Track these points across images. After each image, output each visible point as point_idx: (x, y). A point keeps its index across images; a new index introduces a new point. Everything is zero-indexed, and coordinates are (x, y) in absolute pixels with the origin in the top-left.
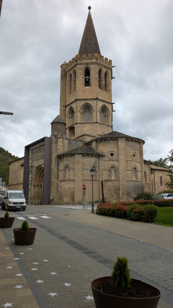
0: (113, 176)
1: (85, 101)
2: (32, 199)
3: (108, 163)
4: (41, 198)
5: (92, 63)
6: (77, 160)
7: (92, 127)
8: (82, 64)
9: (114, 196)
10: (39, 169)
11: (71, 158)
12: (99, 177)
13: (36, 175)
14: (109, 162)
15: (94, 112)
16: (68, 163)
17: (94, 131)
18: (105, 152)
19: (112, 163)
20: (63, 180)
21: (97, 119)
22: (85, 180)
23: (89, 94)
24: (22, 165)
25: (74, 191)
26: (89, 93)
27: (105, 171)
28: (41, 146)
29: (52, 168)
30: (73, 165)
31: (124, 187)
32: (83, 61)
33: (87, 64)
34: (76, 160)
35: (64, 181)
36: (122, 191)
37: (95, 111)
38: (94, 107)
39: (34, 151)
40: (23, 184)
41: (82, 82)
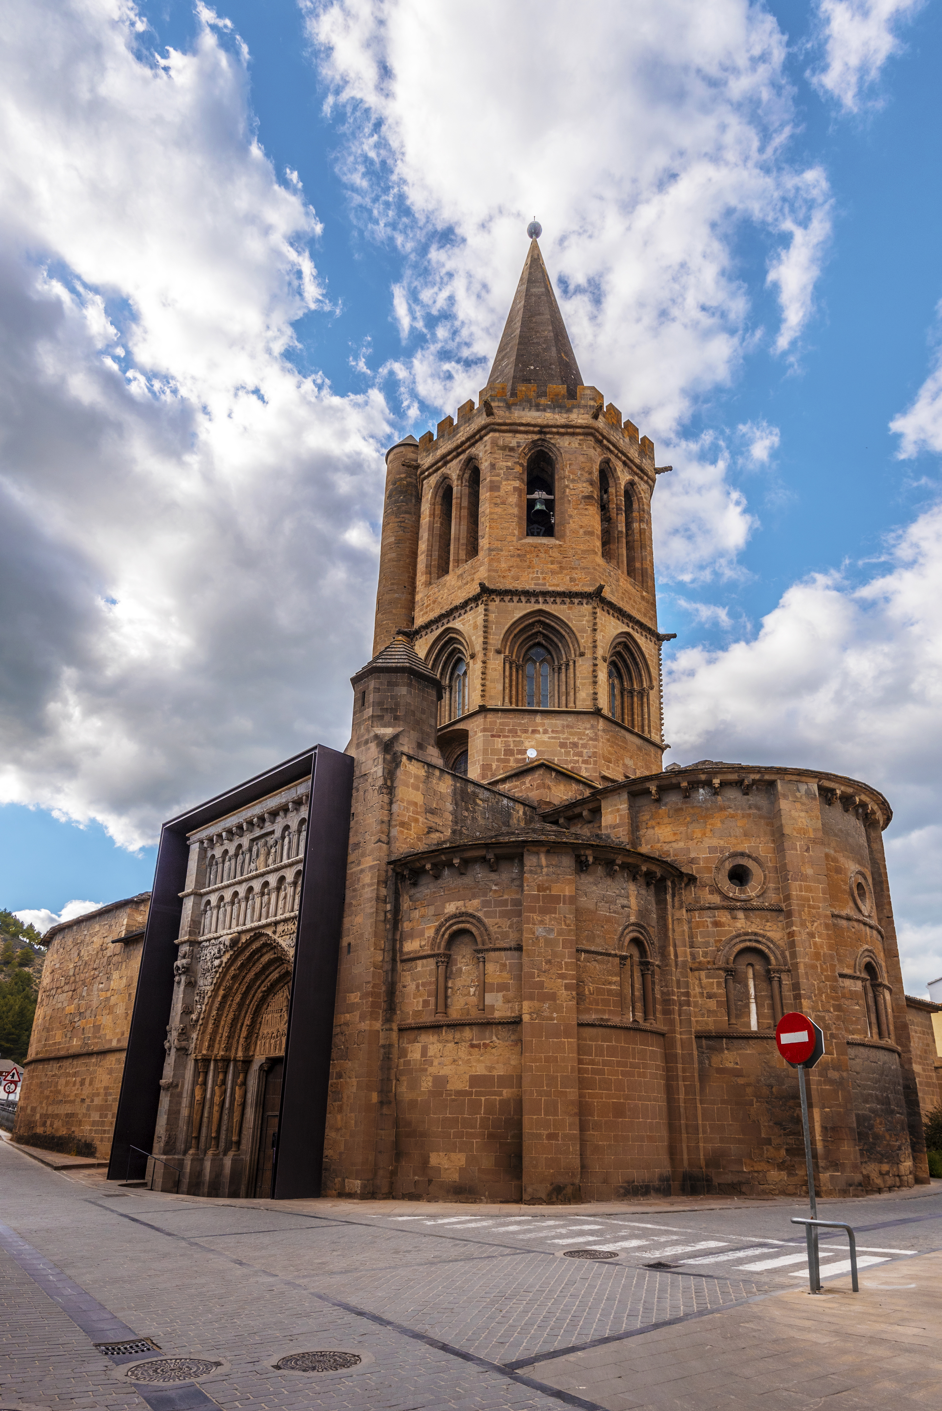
0: (753, 1007)
1: (528, 601)
2: (181, 1146)
3: (716, 924)
4: (238, 1143)
5: (569, 430)
6: (540, 888)
7: (572, 734)
8: (513, 428)
9: (768, 1142)
10: (247, 954)
11: (493, 876)
12: (667, 1012)
13: (221, 992)
14: (724, 917)
15: (580, 661)
16: (473, 906)
17: (580, 755)
18: (693, 855)
19: (741, 923)
20: (428, 1019)
21: (595, 694)
22: (592, 1025)
23: (553, 573)
24: (128, 941)
25: (519, 1103)
26: (555, 567)
27: (703, 974)
28: (274, 814)
29: (344, 942)
30: (505, 923)
31: (831, 1082)
32: (522, 413)
33: (543, 429)
34: (530, 889)
35: (435, 1028)
36: (823, 1107)
37: (589, 655)
38: (578, 635)
39: (218, 852)
40: (123, 1056)
41: (515, 511)
